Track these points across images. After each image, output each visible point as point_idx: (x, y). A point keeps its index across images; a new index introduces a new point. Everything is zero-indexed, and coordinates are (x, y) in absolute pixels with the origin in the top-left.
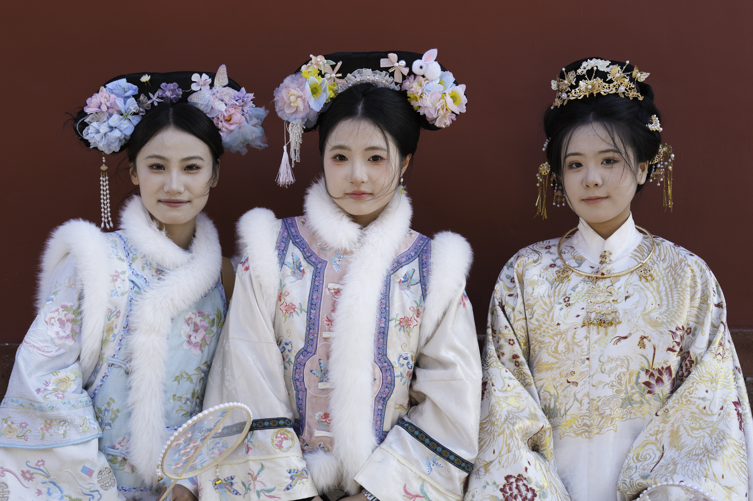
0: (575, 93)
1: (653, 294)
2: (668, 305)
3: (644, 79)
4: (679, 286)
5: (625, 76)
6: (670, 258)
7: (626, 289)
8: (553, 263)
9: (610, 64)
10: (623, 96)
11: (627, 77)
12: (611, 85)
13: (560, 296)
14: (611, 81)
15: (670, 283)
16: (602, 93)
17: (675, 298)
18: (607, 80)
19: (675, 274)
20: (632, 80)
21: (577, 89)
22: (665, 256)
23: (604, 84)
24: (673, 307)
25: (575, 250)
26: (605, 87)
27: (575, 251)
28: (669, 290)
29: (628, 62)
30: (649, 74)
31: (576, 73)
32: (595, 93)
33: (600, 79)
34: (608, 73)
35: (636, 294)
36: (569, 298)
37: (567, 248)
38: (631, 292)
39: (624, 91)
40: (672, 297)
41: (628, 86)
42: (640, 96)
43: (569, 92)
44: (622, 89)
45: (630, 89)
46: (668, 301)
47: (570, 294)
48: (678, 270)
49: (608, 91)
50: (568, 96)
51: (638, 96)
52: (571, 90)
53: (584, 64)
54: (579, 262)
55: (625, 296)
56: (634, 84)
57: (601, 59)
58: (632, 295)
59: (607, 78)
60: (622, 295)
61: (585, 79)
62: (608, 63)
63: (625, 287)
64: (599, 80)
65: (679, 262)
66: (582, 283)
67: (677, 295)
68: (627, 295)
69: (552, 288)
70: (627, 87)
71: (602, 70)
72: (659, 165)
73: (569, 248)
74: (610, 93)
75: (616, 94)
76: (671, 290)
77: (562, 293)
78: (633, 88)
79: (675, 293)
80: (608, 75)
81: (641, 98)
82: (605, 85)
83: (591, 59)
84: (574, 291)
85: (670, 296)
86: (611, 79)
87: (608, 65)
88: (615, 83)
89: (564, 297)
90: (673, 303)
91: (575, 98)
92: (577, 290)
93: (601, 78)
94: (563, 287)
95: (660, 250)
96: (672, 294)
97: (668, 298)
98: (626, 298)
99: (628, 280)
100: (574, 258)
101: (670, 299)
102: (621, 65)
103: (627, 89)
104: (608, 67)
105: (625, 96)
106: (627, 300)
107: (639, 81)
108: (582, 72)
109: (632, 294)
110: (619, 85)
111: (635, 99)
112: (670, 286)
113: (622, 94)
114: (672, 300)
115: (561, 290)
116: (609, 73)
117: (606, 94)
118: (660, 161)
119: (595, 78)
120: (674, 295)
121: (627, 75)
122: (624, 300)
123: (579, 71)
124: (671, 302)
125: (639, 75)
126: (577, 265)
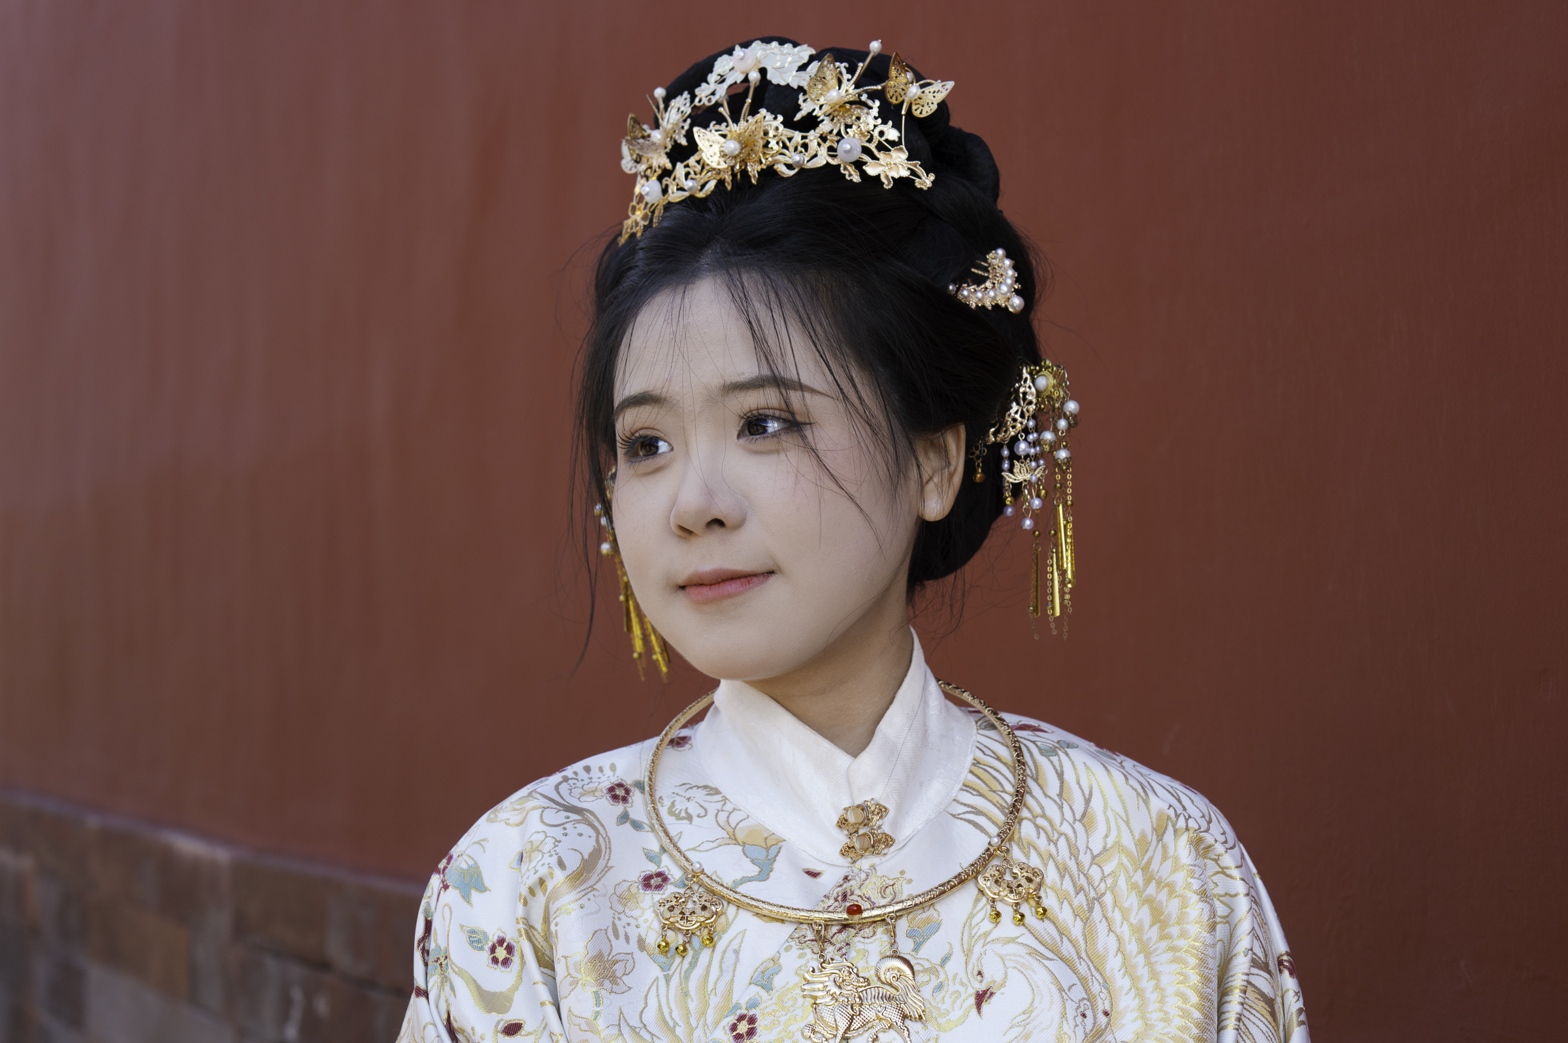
0: (687, 175)
1: (1075, 971)
2: (1142, 1008)
3: (934, 107)
4: (1174, 930)
5: (864, 98)
6: (1109, 813)
7: (974, 959)
8: (652, 868)
9: (812, 59)
10: (856, 178)
11: (870, 102)
12: (813, 136)
13: (711, 1016)
14: (810, 122)
15: (1133, 921)
16: (781, 169)
17: (1165, 980)
18: (798, 117)
19: (1148, 882)
20: (889, 113)
21: (692, 161)
22: (1088, 801)
23: (789, 132)
24: (1166, 1020)
25: (725, 799)
26: (791, 145)
27: (729, 807)
28: (1132, 947)
29: (875, 46)
30: (950, 85)
31: (692, 101)
32: (753, 170)
33: (770, 117)
34: (801, 89)
35: (1015, 977)
36: (752, 1020)
37: (688, 794)
38: (993, 972)
39: (857, 154)
40: (1155, 975)
41: (876, 134)
42: (920, 171)
43: (666, 173)
44: (851, 146)
45: (880, 147)
46: (1140, 993)
47: (753, 1004)
48: (1155, 866)
49: (797, 158)
50: (665, 191)
51: (913, 173)
52: (674, 166)
53: (722, 65)
54: (761, 855)
55: (972, 992)
56: (897, 126)
57: (782, 42)
58: (1002, 985)
59: (798, 108)
60: (962, 989)
61: (721, 120)
62: (805, 52)
63: (968, 954)
64: (770, 122)
65: (1154, 829)
66: (795, 952)
67: (1176, 967)
68: (982, 987)
69: (668, 979)
70: (870, 141)
71: (783, 83)
72: (1022, 447)
73: (699, 795)
74: (810, 165)
75: (830, 171)
76: (1145, 949)
77: (714, 1001)
78: (893, 144)
79: (1162, 959)
80: (801, 97)
81: (926, 181)
82: (790, 139)
83: (746, 45)
84: (768, 987)
85: (1143, 971)
86: (810, 114)
87: (806, 60)
88: (825, 127)
89: (732, 1019)
90: (1162, 1001)
91: (687, 194)
92: (778, 982)
93: (774, 112)
94: (714, 971)
95: (1060, 775)
96: (1149, 963)
97: (1135, 980)
98: (981, 998)
99: (975, 921)
100: (733, 839)
101: (1147, 985)
102: (850, 57)
103: (872, 146)
104: (803, 68)
105: (863, 174)
106: (984, 1006)
107: (917, 114)
108: (713, 94)
109: (999, 978)
110: (839, 134)
111: (903, 184)
112: (1138, 930)
113: (851, 169)
114: (1157, 987)
115: (710, 986)
116: (805, 93)
117: (792, 173)
118: (1026, 431)
119: (753, 112)
120: (1159, 968)
121: (872, 96)
122: (974, 1011)
123: (703, 92)
124: (1152, 997)
125: (914, 90)
126: (754, 870)
